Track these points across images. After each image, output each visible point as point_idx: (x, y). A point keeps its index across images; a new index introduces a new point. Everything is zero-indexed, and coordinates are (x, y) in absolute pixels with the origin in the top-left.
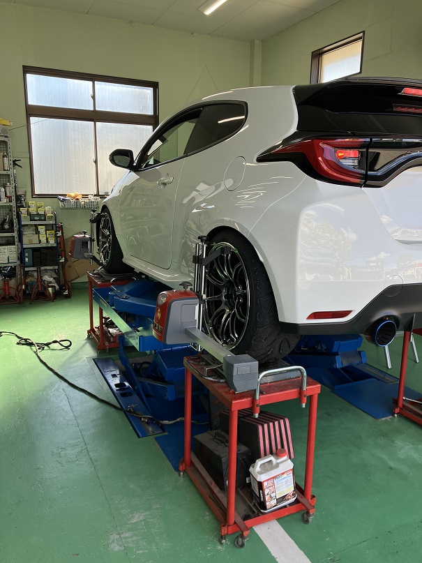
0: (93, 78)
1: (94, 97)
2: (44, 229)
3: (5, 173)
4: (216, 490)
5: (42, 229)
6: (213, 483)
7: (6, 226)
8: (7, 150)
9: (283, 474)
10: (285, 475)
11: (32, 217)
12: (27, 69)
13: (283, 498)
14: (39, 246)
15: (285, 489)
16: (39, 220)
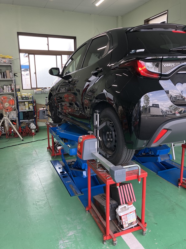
0: (47, 36)
1: (48, 45)
2: (28, 103)
3: (11, 79)
4: (102, 219)
5: (26, 103)
6: (101, 216)
8: (11, 69)
9: (131, 212)
10: (132, 213)
11: (22, 98)
12: (19, 34)
13: (132, 223)
14: (25, 111)
15: (132, 219)
16: (26, 99)
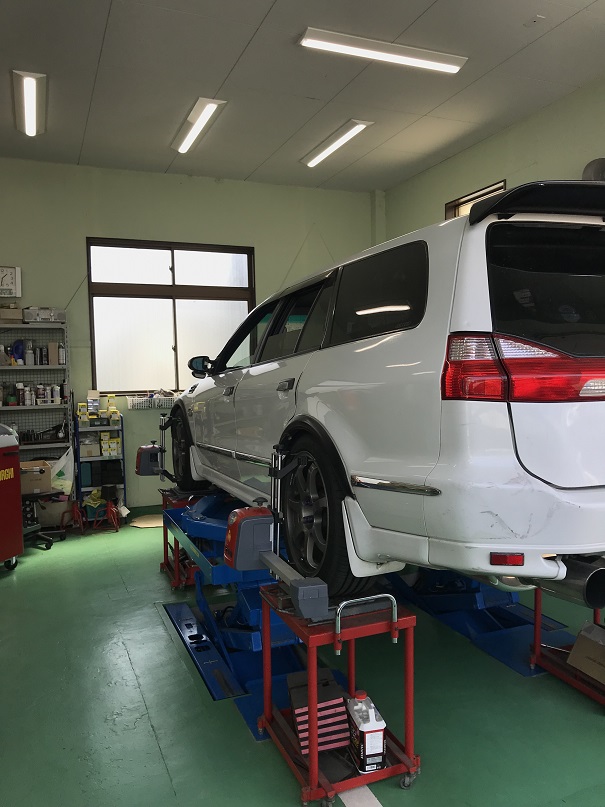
0: (171, 246)
1: (172, 269)
2: (108, 437)
3: (60, 367)
7: (61, 435)
8: (63, 339)
12: (93, 241)
14: (100, 459)
16: (101, 425)
